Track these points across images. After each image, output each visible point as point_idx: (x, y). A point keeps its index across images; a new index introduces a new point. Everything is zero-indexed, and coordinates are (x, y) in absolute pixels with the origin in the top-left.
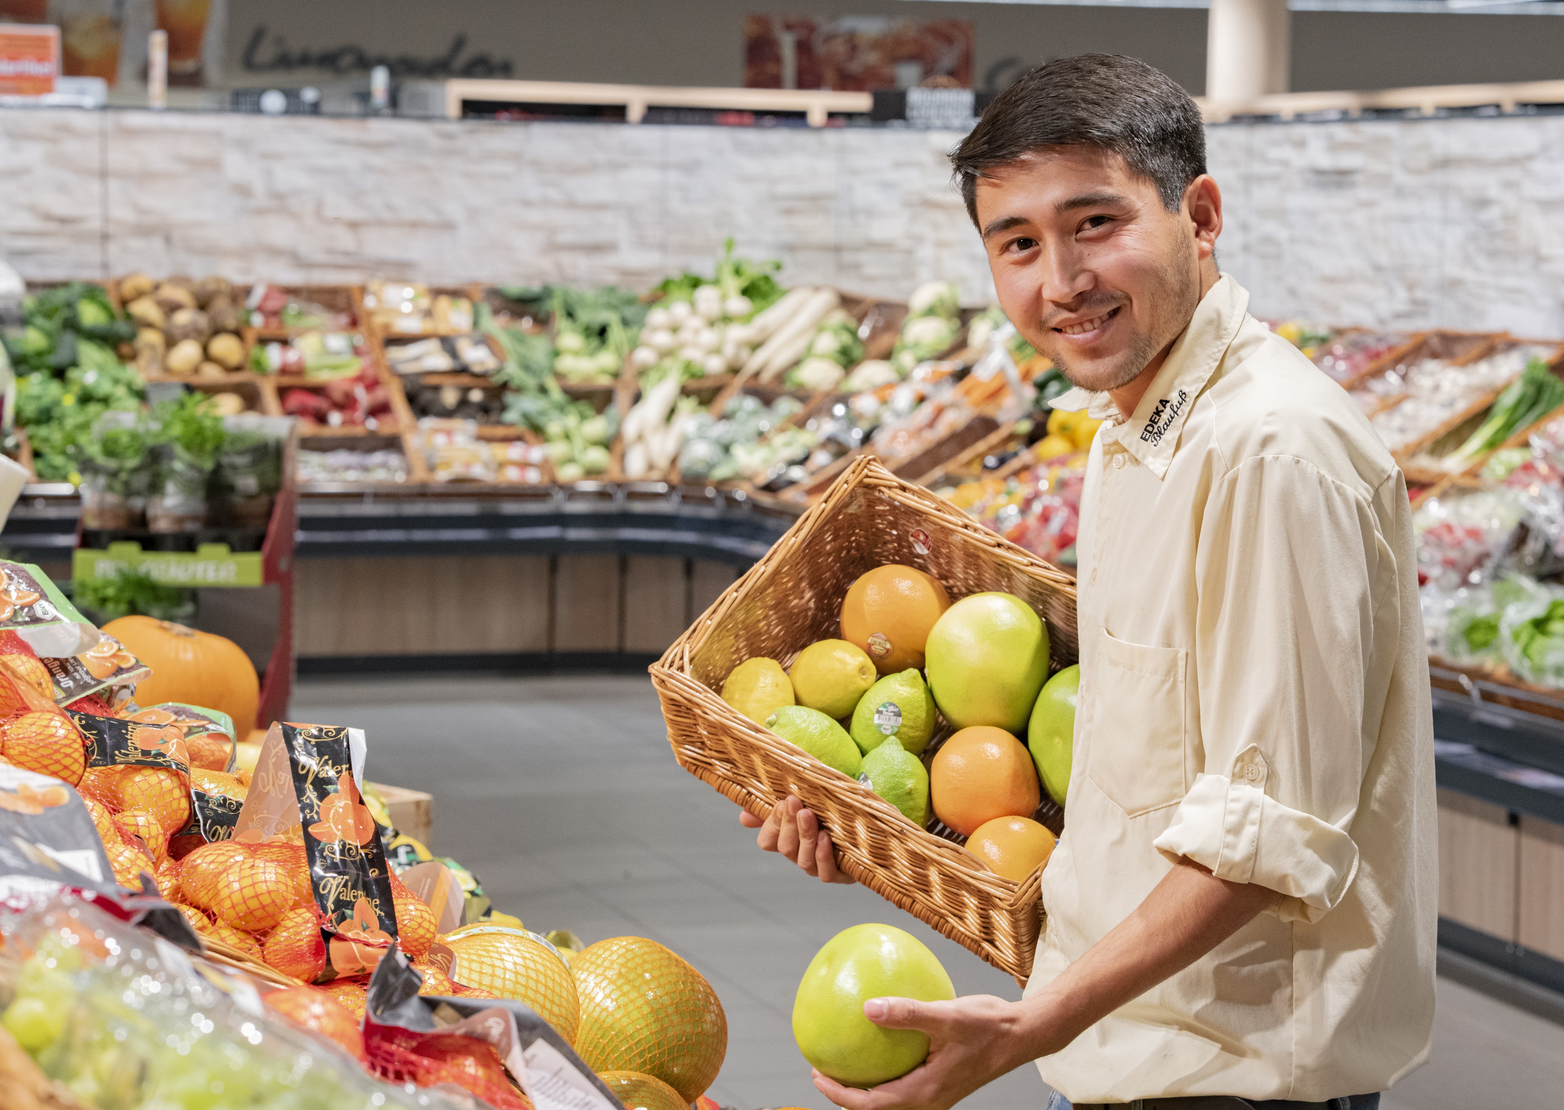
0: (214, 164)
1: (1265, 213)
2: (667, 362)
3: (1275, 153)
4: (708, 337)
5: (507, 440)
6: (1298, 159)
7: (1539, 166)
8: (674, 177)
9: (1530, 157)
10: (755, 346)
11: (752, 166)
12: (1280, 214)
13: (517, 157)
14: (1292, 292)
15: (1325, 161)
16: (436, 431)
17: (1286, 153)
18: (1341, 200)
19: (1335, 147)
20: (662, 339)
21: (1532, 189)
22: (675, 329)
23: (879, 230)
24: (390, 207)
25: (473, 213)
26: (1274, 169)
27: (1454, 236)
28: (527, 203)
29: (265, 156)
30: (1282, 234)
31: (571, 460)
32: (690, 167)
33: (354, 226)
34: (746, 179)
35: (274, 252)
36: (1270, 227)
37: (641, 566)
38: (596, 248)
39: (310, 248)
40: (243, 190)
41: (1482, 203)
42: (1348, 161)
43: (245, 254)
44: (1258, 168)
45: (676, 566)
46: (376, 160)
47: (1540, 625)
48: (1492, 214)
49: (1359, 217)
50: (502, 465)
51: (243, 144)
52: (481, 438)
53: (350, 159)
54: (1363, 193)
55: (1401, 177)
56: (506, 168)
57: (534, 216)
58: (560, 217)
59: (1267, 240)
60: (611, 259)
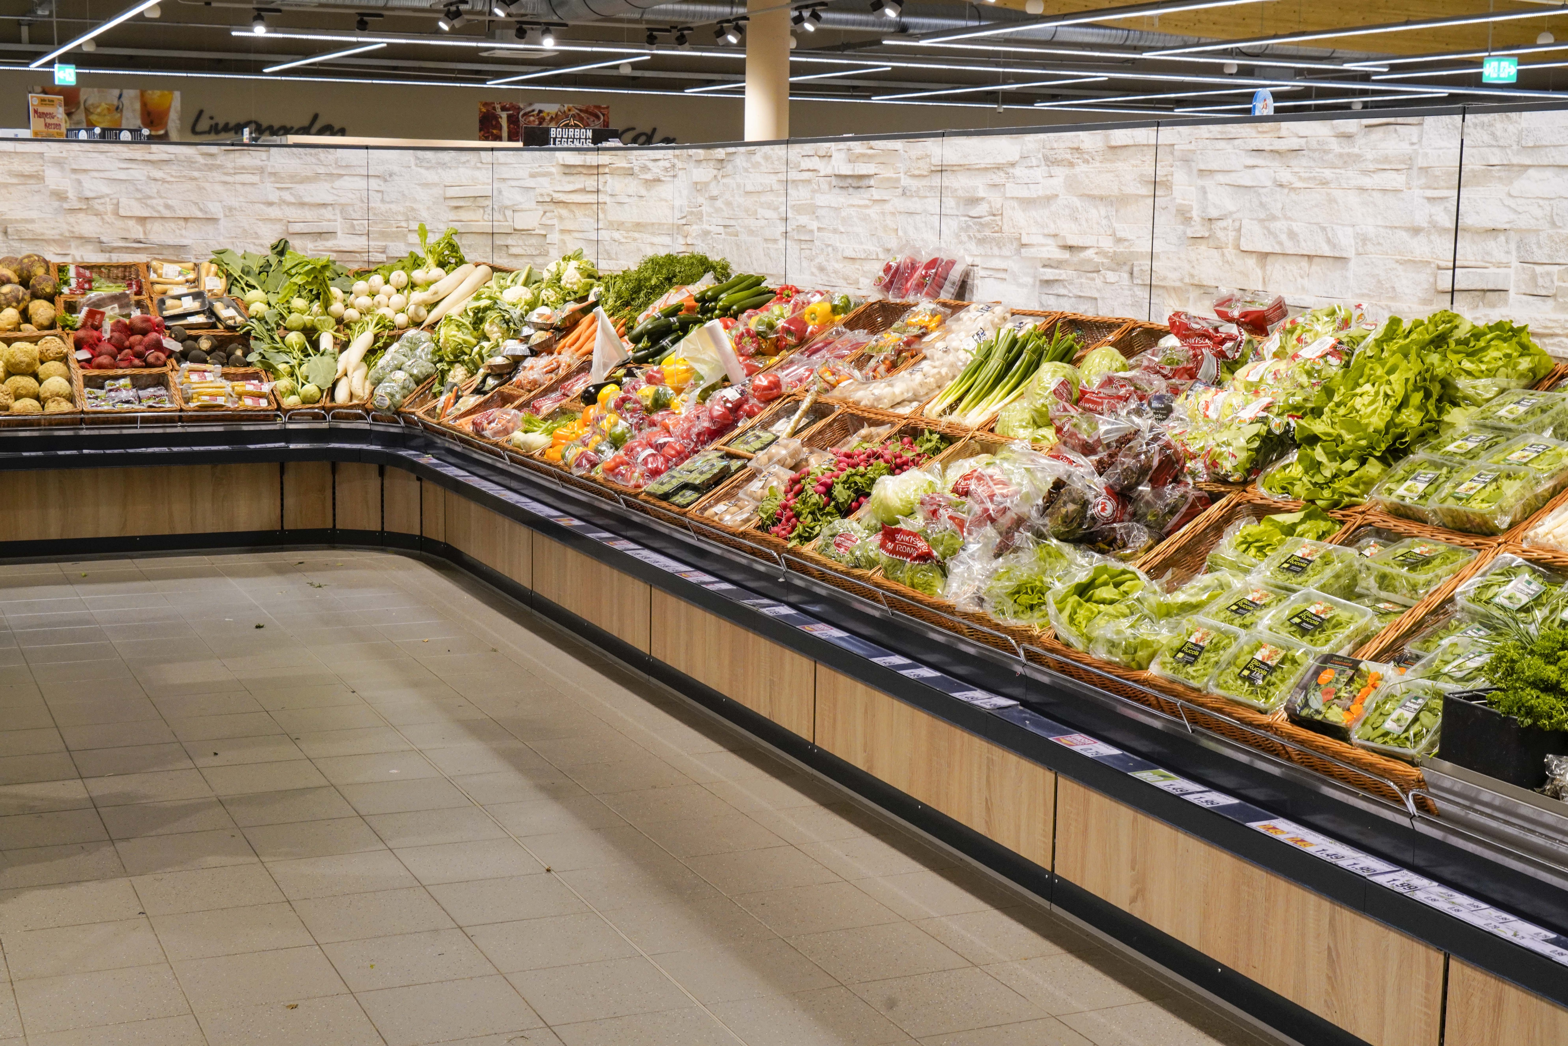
0: (38, 177)
1: (800, 209)
2: (368, 318)
3: (806, 164)
4: (398, 299)
5: (246, 377)
6: (825, 168)
7: (1018, 171)
8: (374, 184)
9: (1013, 165)
10: (432, 306)
11: (431, 176)
12: (812, 210)
13: (261, 170)
14: (822, 269)
15: (846, 170)
16: (192, 371)
17: (815, 163)
18: (859, 198)
19: (853, 159)
20: (364, 301)
21: (1012, 190)
22: (373, 295)
23: (522, 222)
24: (168, 207)
25: (230, 210)
26: (806, 176)
27: (950, 226)
28: (270, 204)
29: (74, 171)
30: (814, 225)
31: (293, 392)
32: (386, 177)
33: (142, 220)
34: (426, 185)
35: (84, 240)
36: (803, 220)
37: (348, 469)
38: (320, 235)
39: (110, 237)
40: (60, 196)
41: (974, 201)
42: (862, 169)
43: (62, 241)
44: (793, 175)
45: (373, 469)
46: (158, 174)
47: (1083, 591)
48: (981, 210)
49: (873, 212)
50: (240, 396)
51: (58, 163)
52: (225, 376)
53: (138, 173)
54: (876, 194)
55: (905, 181)
56: (255, 179)
57: (274, 212)
58: (293, 213)
59: (801, 228)
60: (330, 244)
